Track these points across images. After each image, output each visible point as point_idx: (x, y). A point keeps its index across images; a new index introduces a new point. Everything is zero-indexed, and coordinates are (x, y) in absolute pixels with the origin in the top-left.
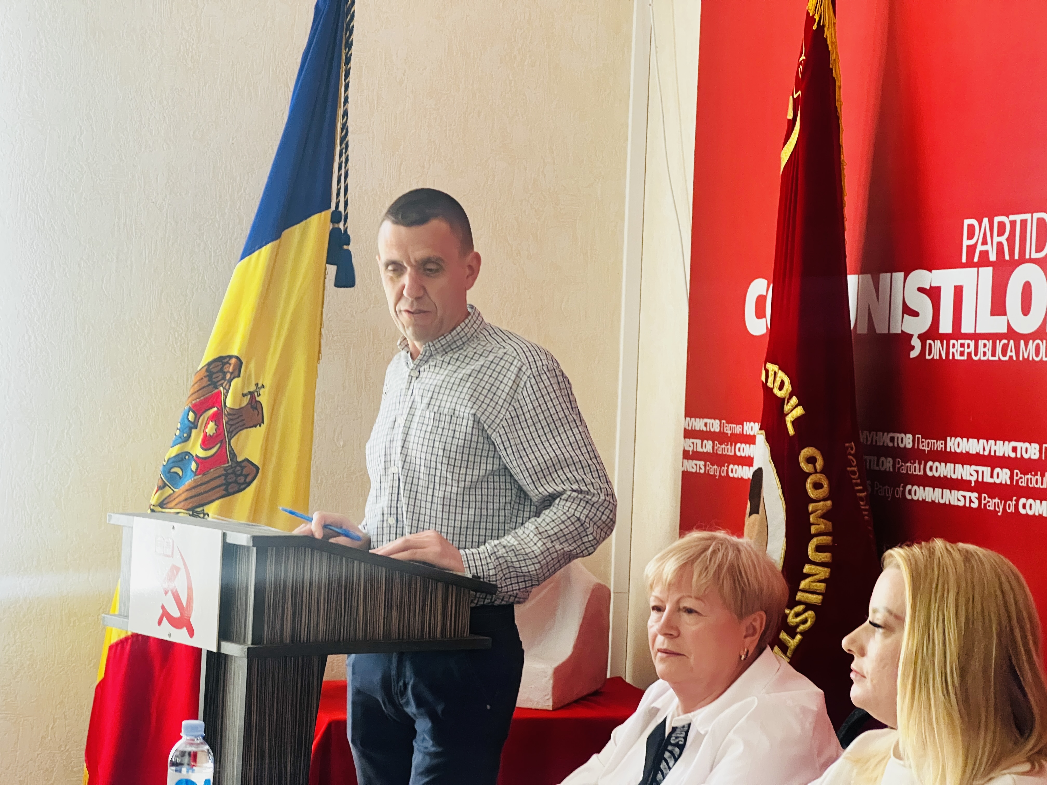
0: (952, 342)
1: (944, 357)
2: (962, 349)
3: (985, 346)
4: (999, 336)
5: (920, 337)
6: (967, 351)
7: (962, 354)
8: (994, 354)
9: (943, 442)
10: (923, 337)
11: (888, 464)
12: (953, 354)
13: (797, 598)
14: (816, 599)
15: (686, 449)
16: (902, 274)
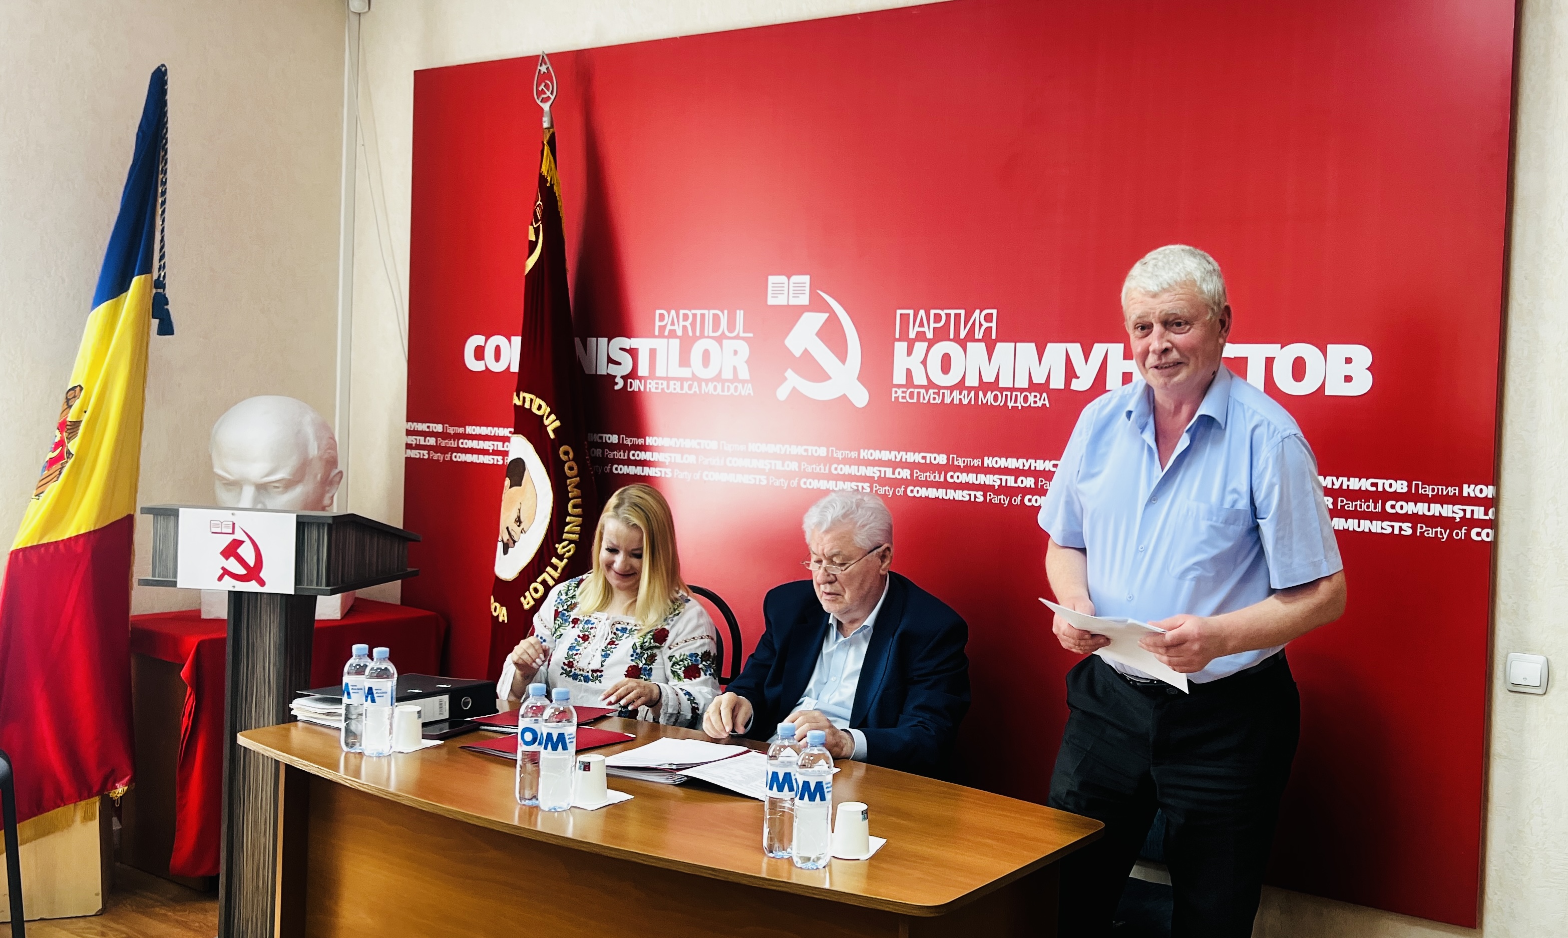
0: (648, 381)
1: (642, 389)
2: (657, 386)
3: (675, 384)
4: (687, 379)
5: (622, 377)
6: (660, 387)
7: (657, 388)
8: (682, 388)
9: (643, 440)
10: (626, 378)
11: (598, 452)
12: (650, 388)
13: (564, 537)
14: (575, 537)
15: (409, 442)
16: (606, 339)
